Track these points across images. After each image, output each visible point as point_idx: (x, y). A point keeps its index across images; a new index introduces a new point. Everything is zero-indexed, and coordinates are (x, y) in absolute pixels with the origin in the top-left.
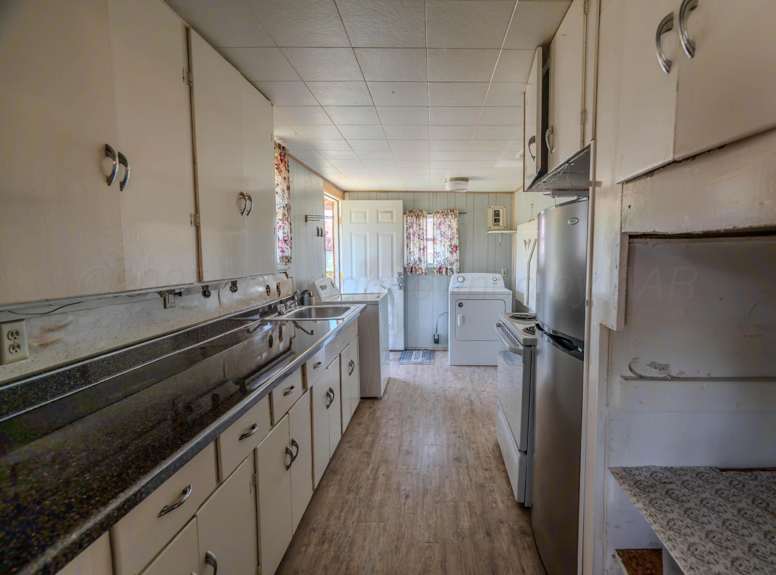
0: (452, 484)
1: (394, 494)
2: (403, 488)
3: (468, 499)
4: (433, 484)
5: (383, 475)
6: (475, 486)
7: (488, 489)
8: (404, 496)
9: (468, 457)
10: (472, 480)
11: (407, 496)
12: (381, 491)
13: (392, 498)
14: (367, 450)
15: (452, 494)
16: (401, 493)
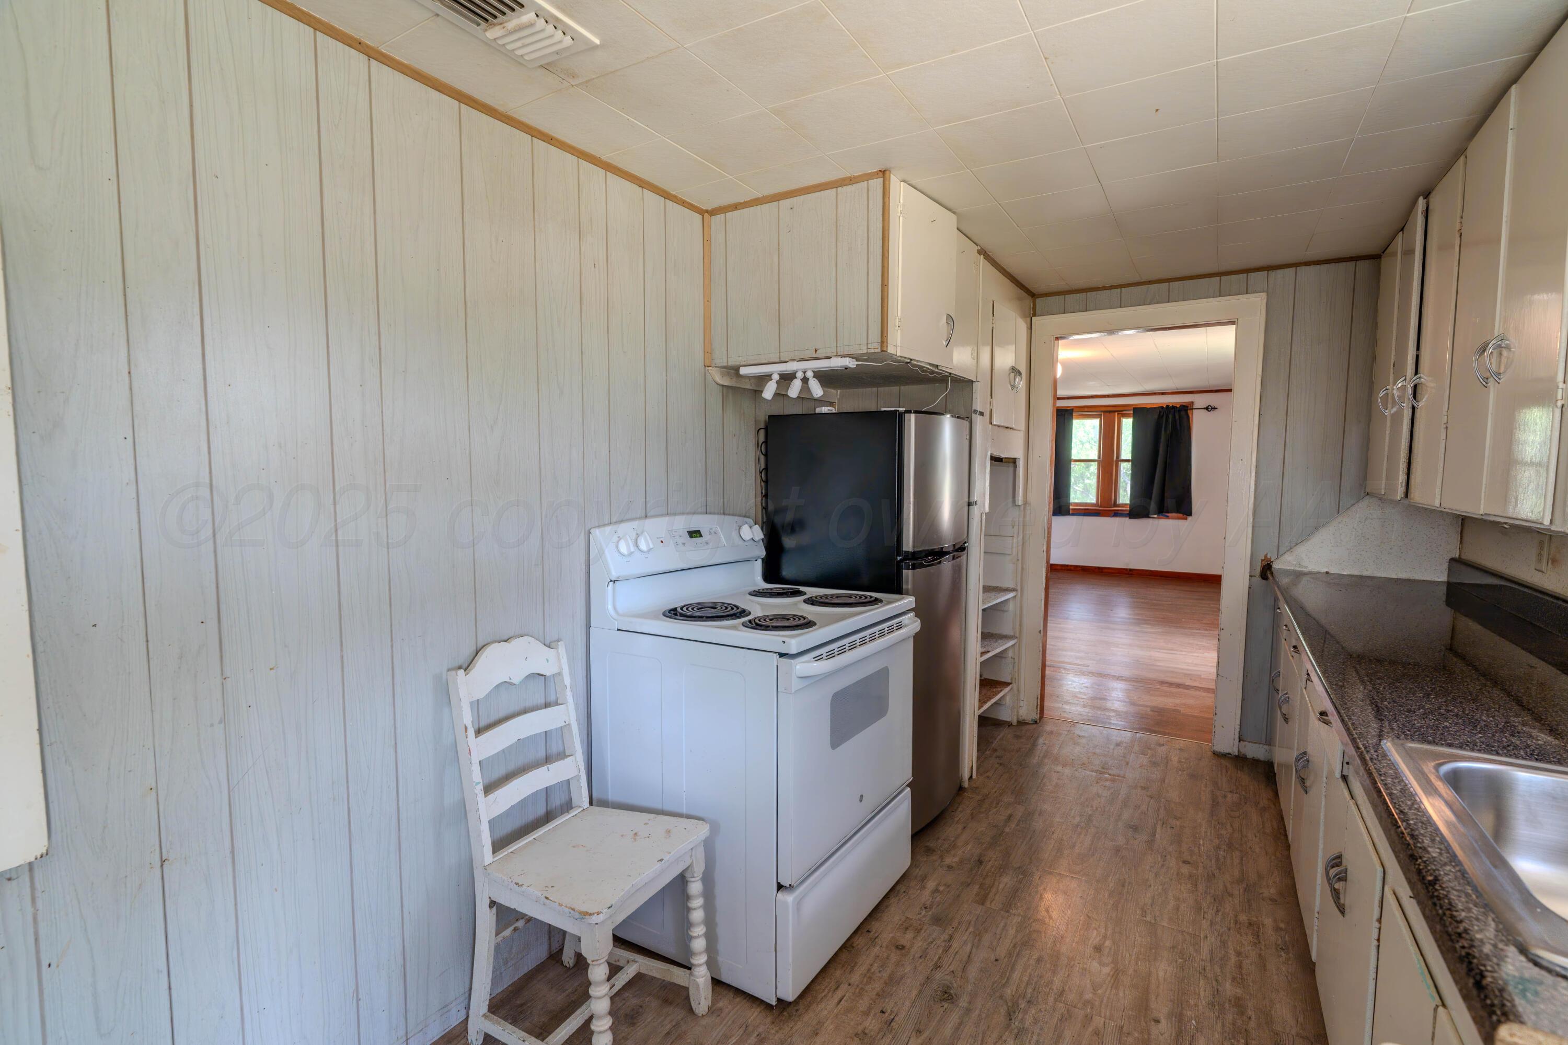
0: (995, 944)
1: (1127, 962)
2: (1106, 970)
3: (978, 910)
5: (1157, 1021)
6: (951, 925)
7: (930, 913)
8: (1106, 951)
9: (915, 992)
10: (947, 937)
11: (1098, 949)
12: (1158, 979)
13: (1131, 955)
16: (1110, 959)
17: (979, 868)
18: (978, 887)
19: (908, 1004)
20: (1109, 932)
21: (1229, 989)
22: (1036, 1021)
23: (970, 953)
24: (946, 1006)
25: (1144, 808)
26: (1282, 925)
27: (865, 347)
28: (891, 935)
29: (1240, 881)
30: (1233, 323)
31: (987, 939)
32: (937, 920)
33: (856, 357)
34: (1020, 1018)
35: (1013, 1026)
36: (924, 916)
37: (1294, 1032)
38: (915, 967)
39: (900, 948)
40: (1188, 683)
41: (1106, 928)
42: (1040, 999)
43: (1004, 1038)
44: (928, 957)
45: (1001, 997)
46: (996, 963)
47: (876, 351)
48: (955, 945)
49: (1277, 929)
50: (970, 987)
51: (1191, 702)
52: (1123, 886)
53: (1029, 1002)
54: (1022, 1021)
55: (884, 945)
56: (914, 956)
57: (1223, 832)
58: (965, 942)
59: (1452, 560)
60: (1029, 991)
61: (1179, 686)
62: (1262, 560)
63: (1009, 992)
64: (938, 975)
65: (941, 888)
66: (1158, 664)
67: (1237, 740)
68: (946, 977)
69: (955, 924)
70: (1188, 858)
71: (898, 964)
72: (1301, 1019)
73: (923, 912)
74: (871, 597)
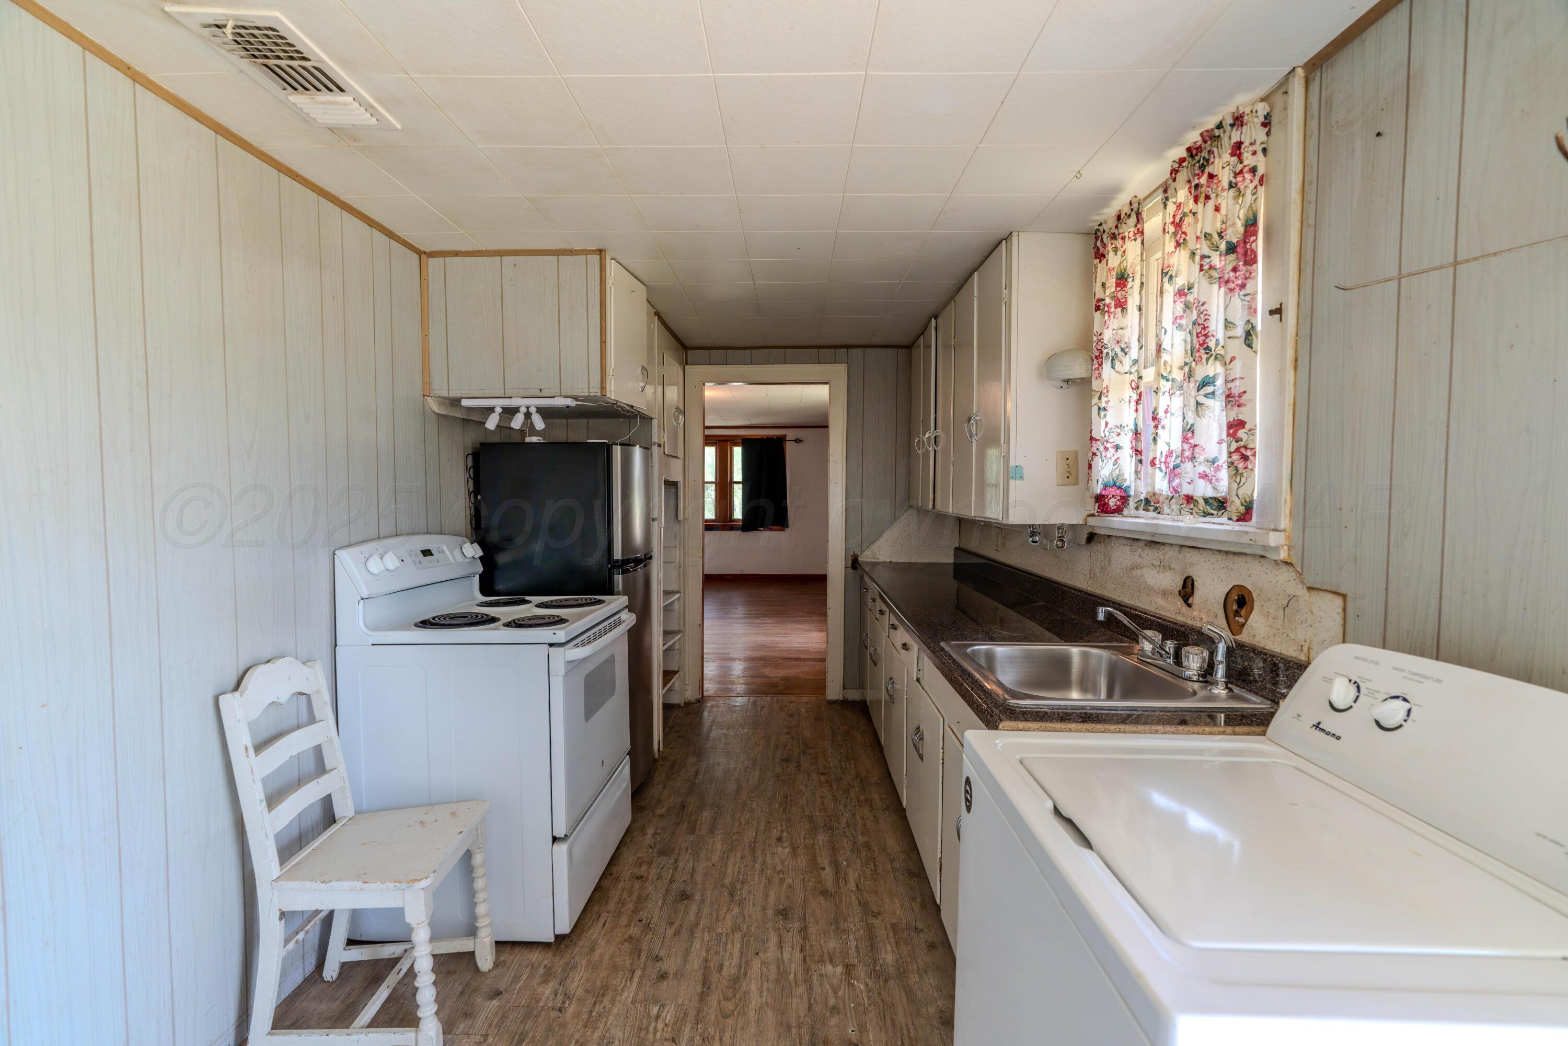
1: (799, 842)
2: (787, 850)
3: (691, 838)
4: (740, 855)
5: (824, 869)
6: (673, 853)
7: (655, 849)
8: (785, 839)
9: (660, 902)
10: (673, 861)
11: (779, 839)
12: (819, 846)
13: (800, 838)
14: (877, 922)
15: (714, 843)
16: (788, 843)
17: (683, 811)
18: (686, 823)
19: (657, 910)
20: (784, 827)
21: (861, 839)
22: (749, 892)
23: (694, 866)
24: (686, 902)
25: (789, 746)
26: (884, 796)
27: (587, 390)
28: (630, 872)
29: (857, 777)
30: (827, 383)
31: (703, 854)
32: (662, 853)
33: (576, 398)
34: (739, 893)
35: (735, 900)
36: (652, 853)
37: (898, 851)
38: (656, 887)
39: (640, 878)
40: (802, 656)
41: (781, 826)
42: (749, 879)
43: (732, 908)
44: (663, 877)
45: (723, 886)
46: (713, 867)
47: (596, 394)
48: (681, 864)
49: (882, 799)
50: (699, 887)
51: (806, 669)
52: (787, 798)
53: (742, 883)
54: (741, 894)
55: (627, 879)
56: (652, 880)
57: (842, 750)
58: (688, 861)
59: (956, 549)
60: (741, 876)
61: (796, 659)
62: (852, 556)
63: (727, 881)
64: (675, 886)
65: (659, 831)
66: (779, 645)
67: (842, 689)
68: (680, 886)
69: (677, 851)
70: (824, 771)
71: (642, 888)
72: (901, 843)
73: (650, 851)
74: (595, 599)
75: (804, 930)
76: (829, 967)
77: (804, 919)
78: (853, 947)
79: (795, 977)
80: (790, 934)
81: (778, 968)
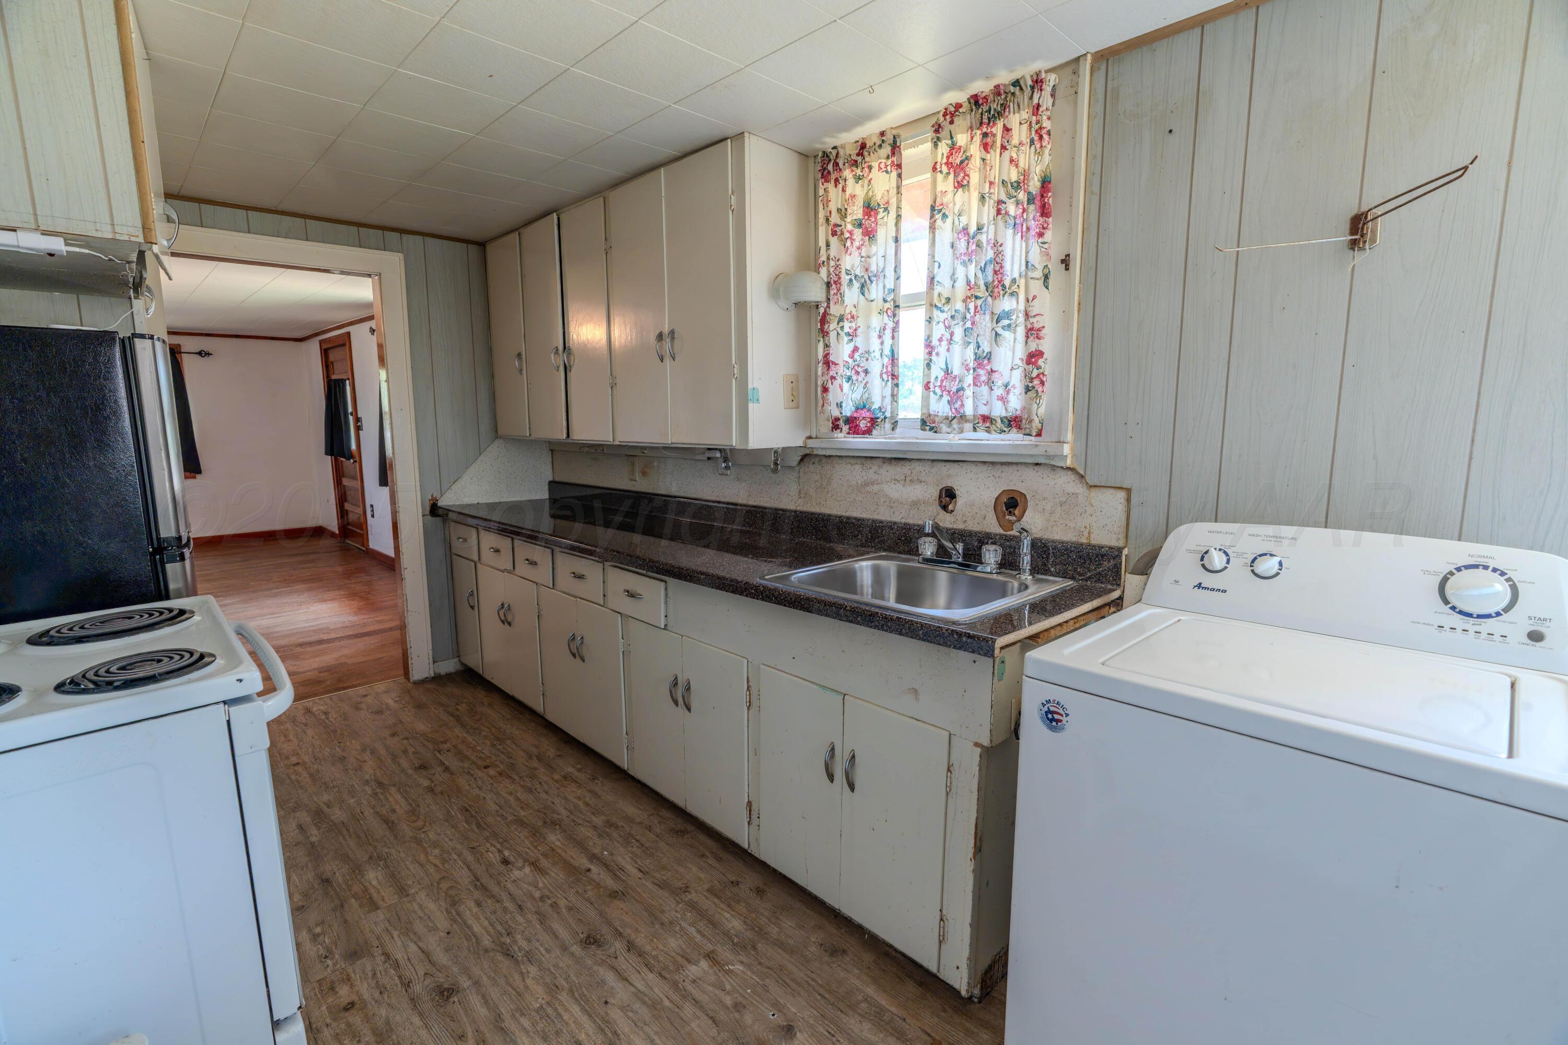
1: (532, 854)
2: (527, 870)
3: (380, 915)
4: (472, 904)
6: (372, 947)
7: (337, 956)
8: (512, 859)
9: (416, 1020)
10: (383, 958)
11: (506, 862)
12: (559, 848)
13: (529, 848)
14: (693, 896)
15: (421, 906)
16: (520, 861)
18: (353, 900)
19: (423, 1033)
20: (498, 846)
21: (598, 821)
22: (529, 940)
23: (420, 948)
24: (456, 999)
25: (410, 749)
26: (579, 766)
28: (324, 1008)
29: (530, 757)
30: (369, 276)
31: (419, 927)
32: (353, 955)
34: (516, 949)
35: (520, 959)
36: (334, 965)
37: (646, 816)
38: (389, 1005)
39: (349, 1007)
40: (325, 637)
41: (493, 845)
42: (513, 926)
43: (524, 971)
44: (388, 986)
45: (486, 951)
46: (451, 935)
48: (399, 956)
49: (579, 770)
50: (455, 969)
51: (346, 652)
52: (467, 811)
53: (508, 934)
54: (520, 949)
55: (328, 1021)
56: (373, 999)
57: (484, 733)
58: (405, 947)
59: (550, 483)
60: (499, 928)
61: (321, 642)
62: (430, 500)
63: (487, 942)
64: (417, 988)
65: (318, 930)
67: (431, 663)
68: (426, 983)
69: (376, 943)
70: (484, 764)
71: (367, 1019)
72: (642, 808)
73: (329, 962)
75: (630, 946)
76: (693, 968)
77: (621, 934)
78: (695, 934)
79: (671, 1001)
80: (621, 959)
81: (644, 1003)
